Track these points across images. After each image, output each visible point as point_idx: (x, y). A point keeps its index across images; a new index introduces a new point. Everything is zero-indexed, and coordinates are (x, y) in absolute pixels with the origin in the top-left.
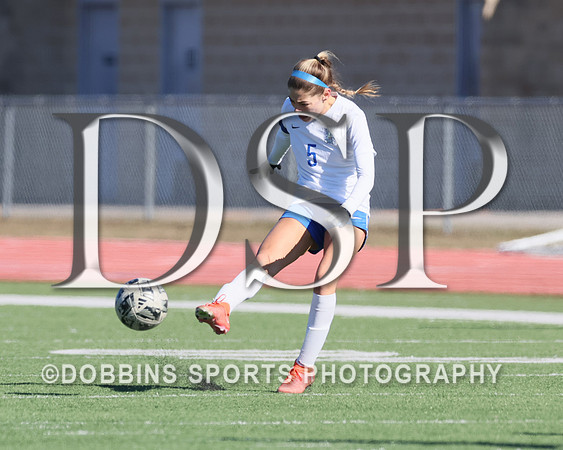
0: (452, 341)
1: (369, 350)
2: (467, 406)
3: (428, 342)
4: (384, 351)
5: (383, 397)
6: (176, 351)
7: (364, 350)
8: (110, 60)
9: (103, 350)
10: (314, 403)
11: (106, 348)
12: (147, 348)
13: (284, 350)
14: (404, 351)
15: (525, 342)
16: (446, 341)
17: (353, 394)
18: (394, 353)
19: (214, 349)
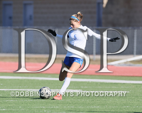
0: (95, 87)
1: (75, 89)
2: (99, 103)
3: (89, 87)
4: (78, 89)
5: (78, 101)
6: (27, 89)
7: (74, 89)
8: (10, 18)
9: (9, 89)
10: (61, 102)
11: (10, 89)
12: (20, 89)
13: (54, 89)
14: (83, 89)
15: (113, 87)
16: (94, 87)
17: (71, 100)
18: (81, 90)
19: (37, 89)
